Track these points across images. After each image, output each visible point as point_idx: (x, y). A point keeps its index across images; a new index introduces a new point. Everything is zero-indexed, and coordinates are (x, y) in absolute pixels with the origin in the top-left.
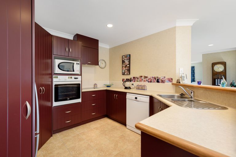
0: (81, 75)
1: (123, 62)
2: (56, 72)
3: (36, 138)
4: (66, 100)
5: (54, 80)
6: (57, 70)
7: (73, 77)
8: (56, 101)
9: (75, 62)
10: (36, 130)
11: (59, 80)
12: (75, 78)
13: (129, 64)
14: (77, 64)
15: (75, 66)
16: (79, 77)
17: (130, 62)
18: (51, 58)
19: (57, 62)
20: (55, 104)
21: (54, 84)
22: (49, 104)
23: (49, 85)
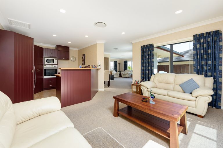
0: (57, 65)
1: (83, 58)
2: (45, 63)
3: (34, 82)
4: (50, 76)
5: (44, 67)
6: (46, 63)
7: (53, 66)
8: (45, 76)
9: (55, 59)
10: (34, 79)
11: (47, 67)
12: (54, 66)
13: (85, 59)
14: (56, 59)
15: (54, 61)
16: (57, 66)
17: (85, 58)
18: (43, 57)
19: (46, 59)
20: (45, 77)
21: (44, 68)
22: (42, 77)
23: (42, 69)
